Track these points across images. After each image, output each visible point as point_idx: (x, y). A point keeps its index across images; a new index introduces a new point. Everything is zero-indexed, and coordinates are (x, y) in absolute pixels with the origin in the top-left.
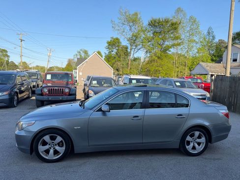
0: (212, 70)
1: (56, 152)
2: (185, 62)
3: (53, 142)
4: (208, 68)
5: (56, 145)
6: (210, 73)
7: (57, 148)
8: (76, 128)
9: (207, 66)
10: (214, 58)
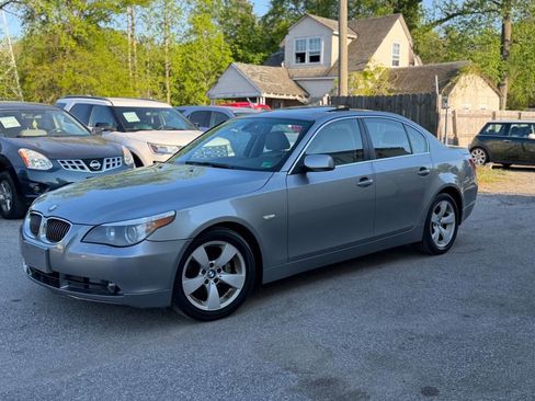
0: (268, 84)
1: (223, 288)
2: (163, 63)
3: (212, 265)
4: (256, 79)
5: (219, 271)
6: (265, 95)
7: (225, 277)
8: (266, 217)
9: (253, 75)
10: (240, 51)
